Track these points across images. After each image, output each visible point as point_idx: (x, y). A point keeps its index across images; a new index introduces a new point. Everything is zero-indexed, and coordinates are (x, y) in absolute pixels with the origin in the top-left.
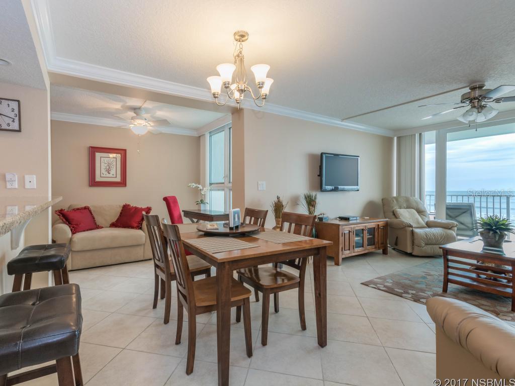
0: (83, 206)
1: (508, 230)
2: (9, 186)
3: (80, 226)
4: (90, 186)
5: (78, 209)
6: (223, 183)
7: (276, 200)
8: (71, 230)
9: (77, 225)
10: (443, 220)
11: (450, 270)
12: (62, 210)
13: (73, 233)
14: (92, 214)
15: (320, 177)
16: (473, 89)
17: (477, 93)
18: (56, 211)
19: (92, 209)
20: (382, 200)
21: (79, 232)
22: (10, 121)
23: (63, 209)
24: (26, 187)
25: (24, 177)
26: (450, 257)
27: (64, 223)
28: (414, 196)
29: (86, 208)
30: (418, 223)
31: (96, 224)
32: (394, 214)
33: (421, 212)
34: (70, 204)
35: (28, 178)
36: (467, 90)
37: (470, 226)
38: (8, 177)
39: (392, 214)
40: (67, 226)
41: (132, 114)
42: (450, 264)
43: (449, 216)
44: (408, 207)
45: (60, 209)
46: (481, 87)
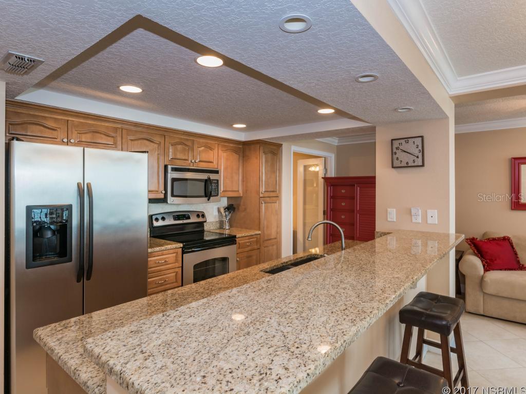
0: (502, 235)
2: (414, 221)
3: (495, 262)
4: (512, 209)
5: (494, 239)
8: (484, 266)
9: (491, 260)
12: (473, 239)
13: (486, 270)
14: (513, 248)
18: (467, 239)
19: (514, 241)
21: (493, 270)
22: (414, 158)
23: (475, 237)
24: (429, 222)
25: (426, 211)
27: (476, 255)
29: (506, 240)
31: (518, 262)
34: (485, 231)
35: (430, 213)
38: (413, 211)
40: (478, 259)
45: (471, 237)
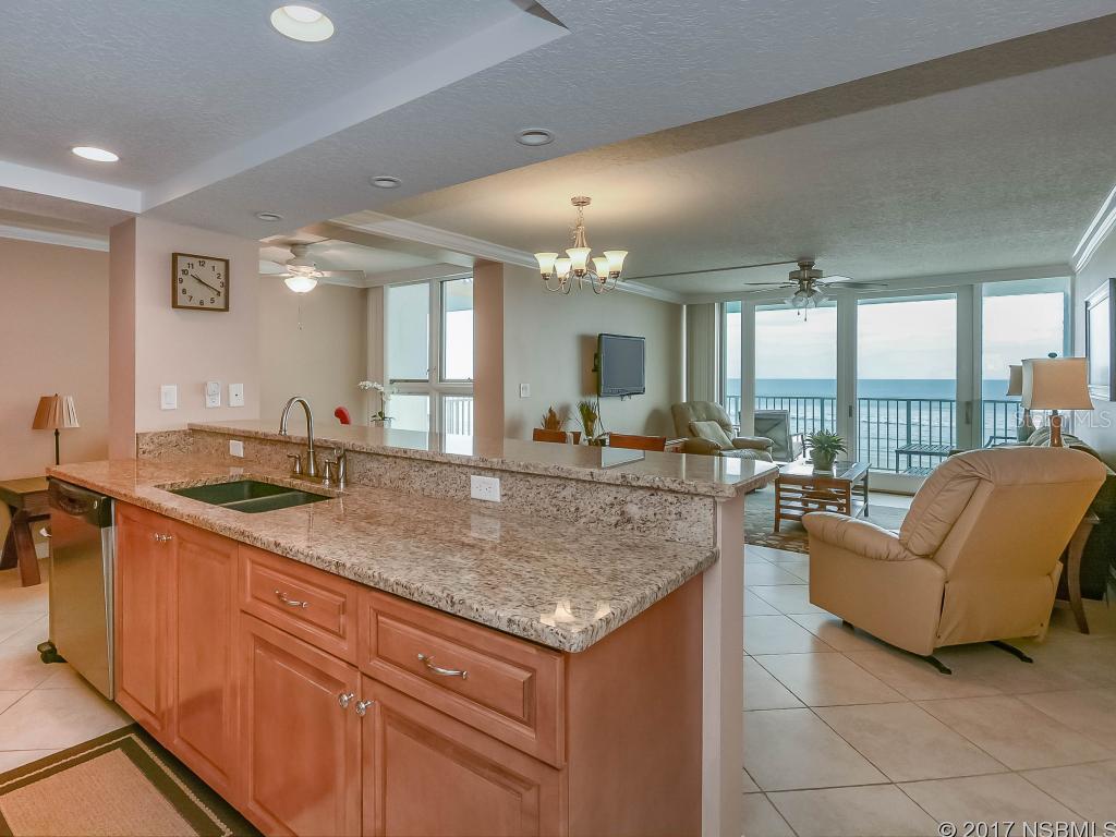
1: (839, 447)
2: (209, 404)
6: (427, 381)
7: (547, 414)
10: (751, 437)
11: (782, 502)
15: (595, 374)
16: (803, 267)
17: (806, 274)
20: (672, 408)
22: (213, 294)
24: (232, 404)
25: (228, 387)
26: (782, 486)
28: (713, 400)
30: (725, 443)
32: (691, 430)
33: (725, 426)
35: (234, 388)
36: (795, 267)
37: (783, 444)
39: (687, 429)
41: (287, 253)
42: (782, 494)
43: (758, 432)
44: (709, 419)
46: (810, 266)
